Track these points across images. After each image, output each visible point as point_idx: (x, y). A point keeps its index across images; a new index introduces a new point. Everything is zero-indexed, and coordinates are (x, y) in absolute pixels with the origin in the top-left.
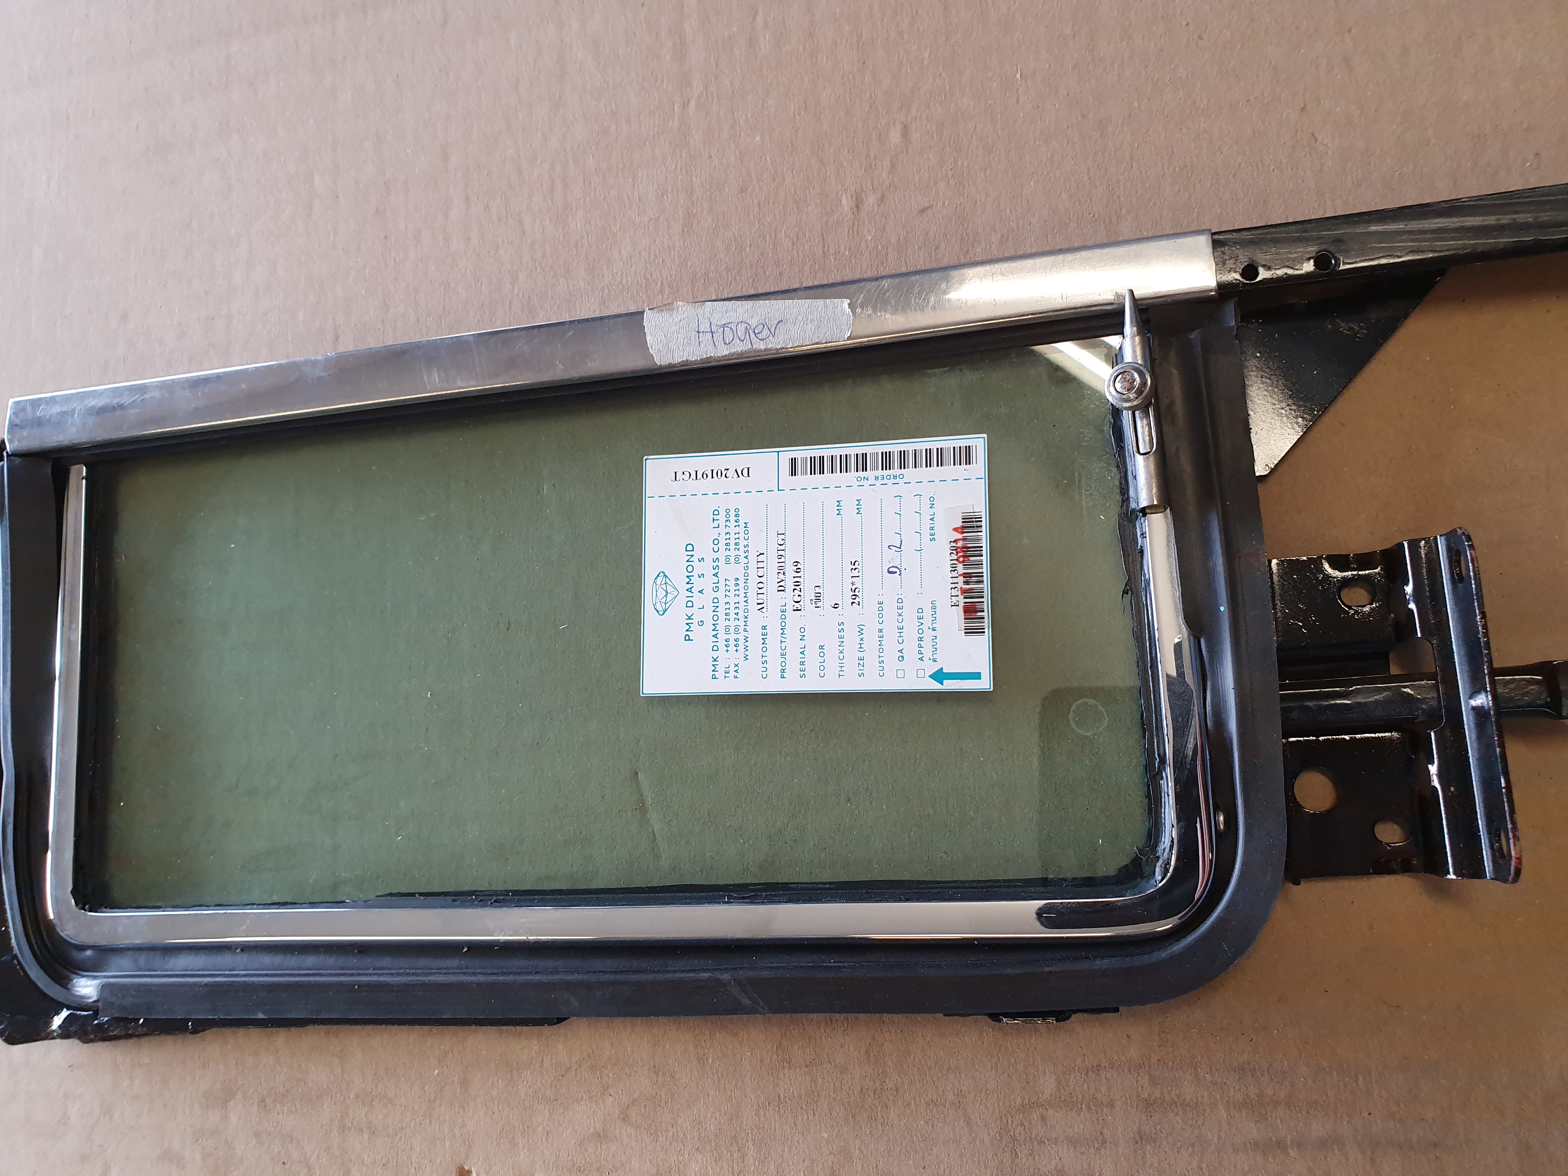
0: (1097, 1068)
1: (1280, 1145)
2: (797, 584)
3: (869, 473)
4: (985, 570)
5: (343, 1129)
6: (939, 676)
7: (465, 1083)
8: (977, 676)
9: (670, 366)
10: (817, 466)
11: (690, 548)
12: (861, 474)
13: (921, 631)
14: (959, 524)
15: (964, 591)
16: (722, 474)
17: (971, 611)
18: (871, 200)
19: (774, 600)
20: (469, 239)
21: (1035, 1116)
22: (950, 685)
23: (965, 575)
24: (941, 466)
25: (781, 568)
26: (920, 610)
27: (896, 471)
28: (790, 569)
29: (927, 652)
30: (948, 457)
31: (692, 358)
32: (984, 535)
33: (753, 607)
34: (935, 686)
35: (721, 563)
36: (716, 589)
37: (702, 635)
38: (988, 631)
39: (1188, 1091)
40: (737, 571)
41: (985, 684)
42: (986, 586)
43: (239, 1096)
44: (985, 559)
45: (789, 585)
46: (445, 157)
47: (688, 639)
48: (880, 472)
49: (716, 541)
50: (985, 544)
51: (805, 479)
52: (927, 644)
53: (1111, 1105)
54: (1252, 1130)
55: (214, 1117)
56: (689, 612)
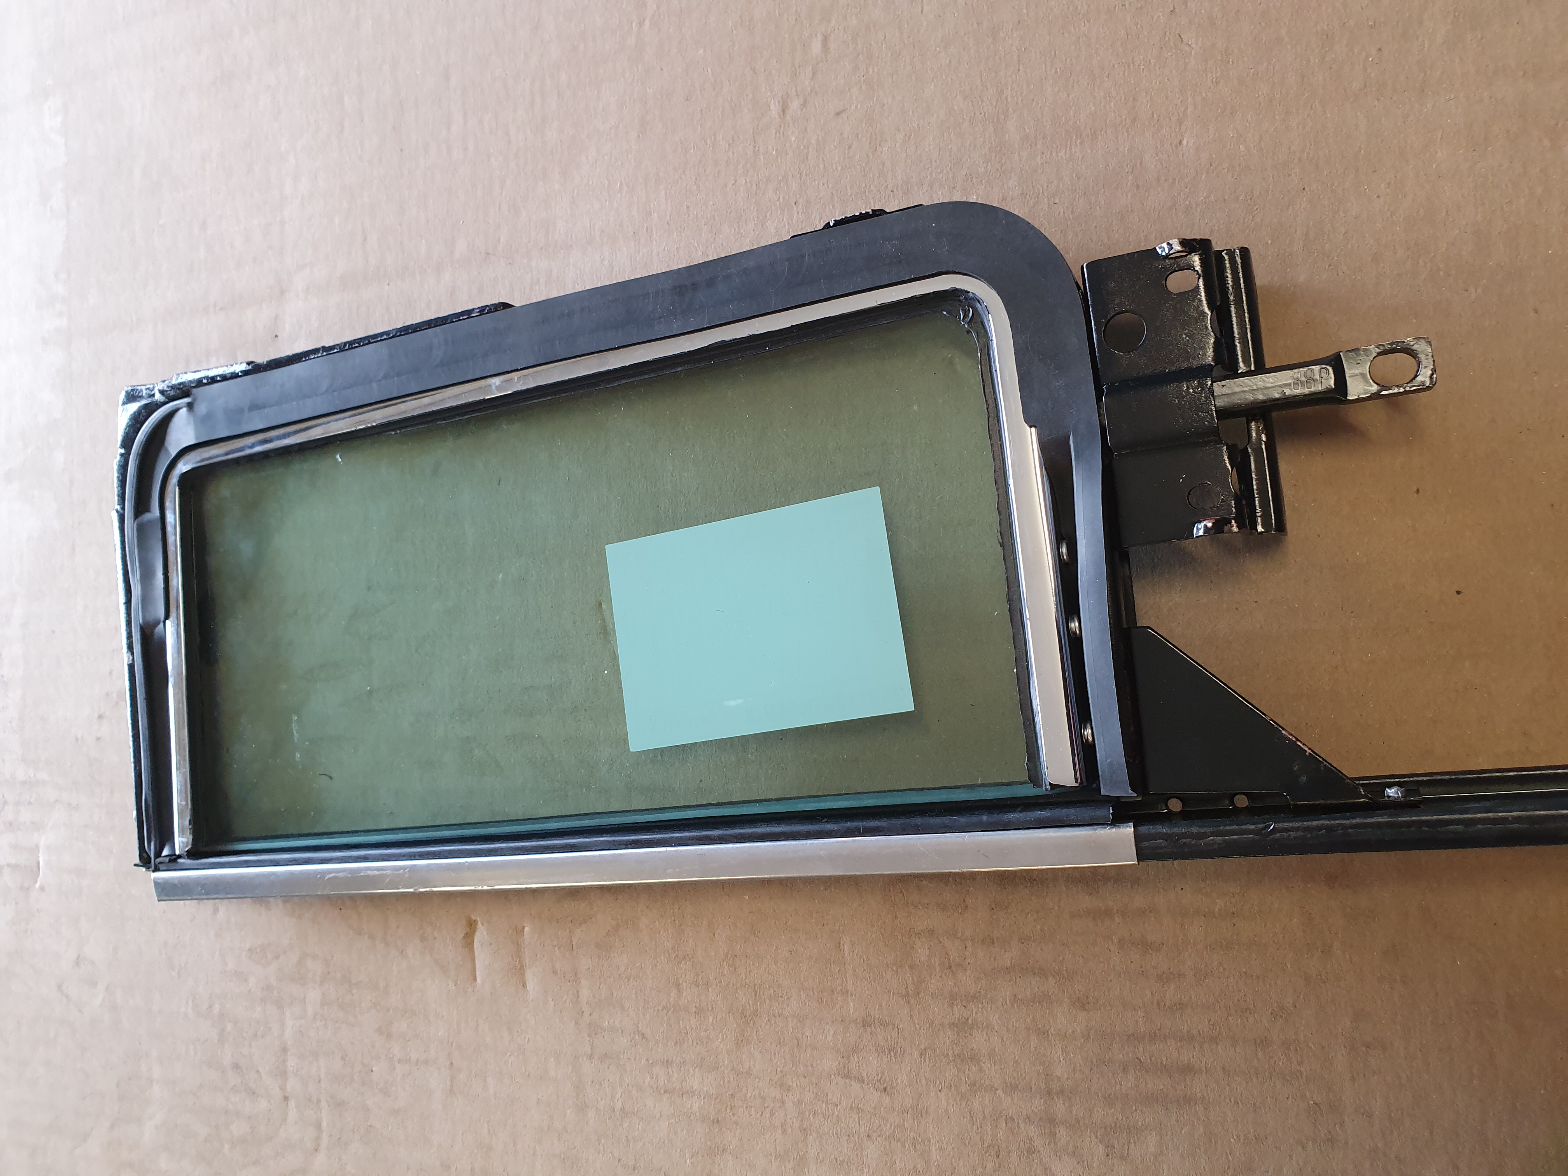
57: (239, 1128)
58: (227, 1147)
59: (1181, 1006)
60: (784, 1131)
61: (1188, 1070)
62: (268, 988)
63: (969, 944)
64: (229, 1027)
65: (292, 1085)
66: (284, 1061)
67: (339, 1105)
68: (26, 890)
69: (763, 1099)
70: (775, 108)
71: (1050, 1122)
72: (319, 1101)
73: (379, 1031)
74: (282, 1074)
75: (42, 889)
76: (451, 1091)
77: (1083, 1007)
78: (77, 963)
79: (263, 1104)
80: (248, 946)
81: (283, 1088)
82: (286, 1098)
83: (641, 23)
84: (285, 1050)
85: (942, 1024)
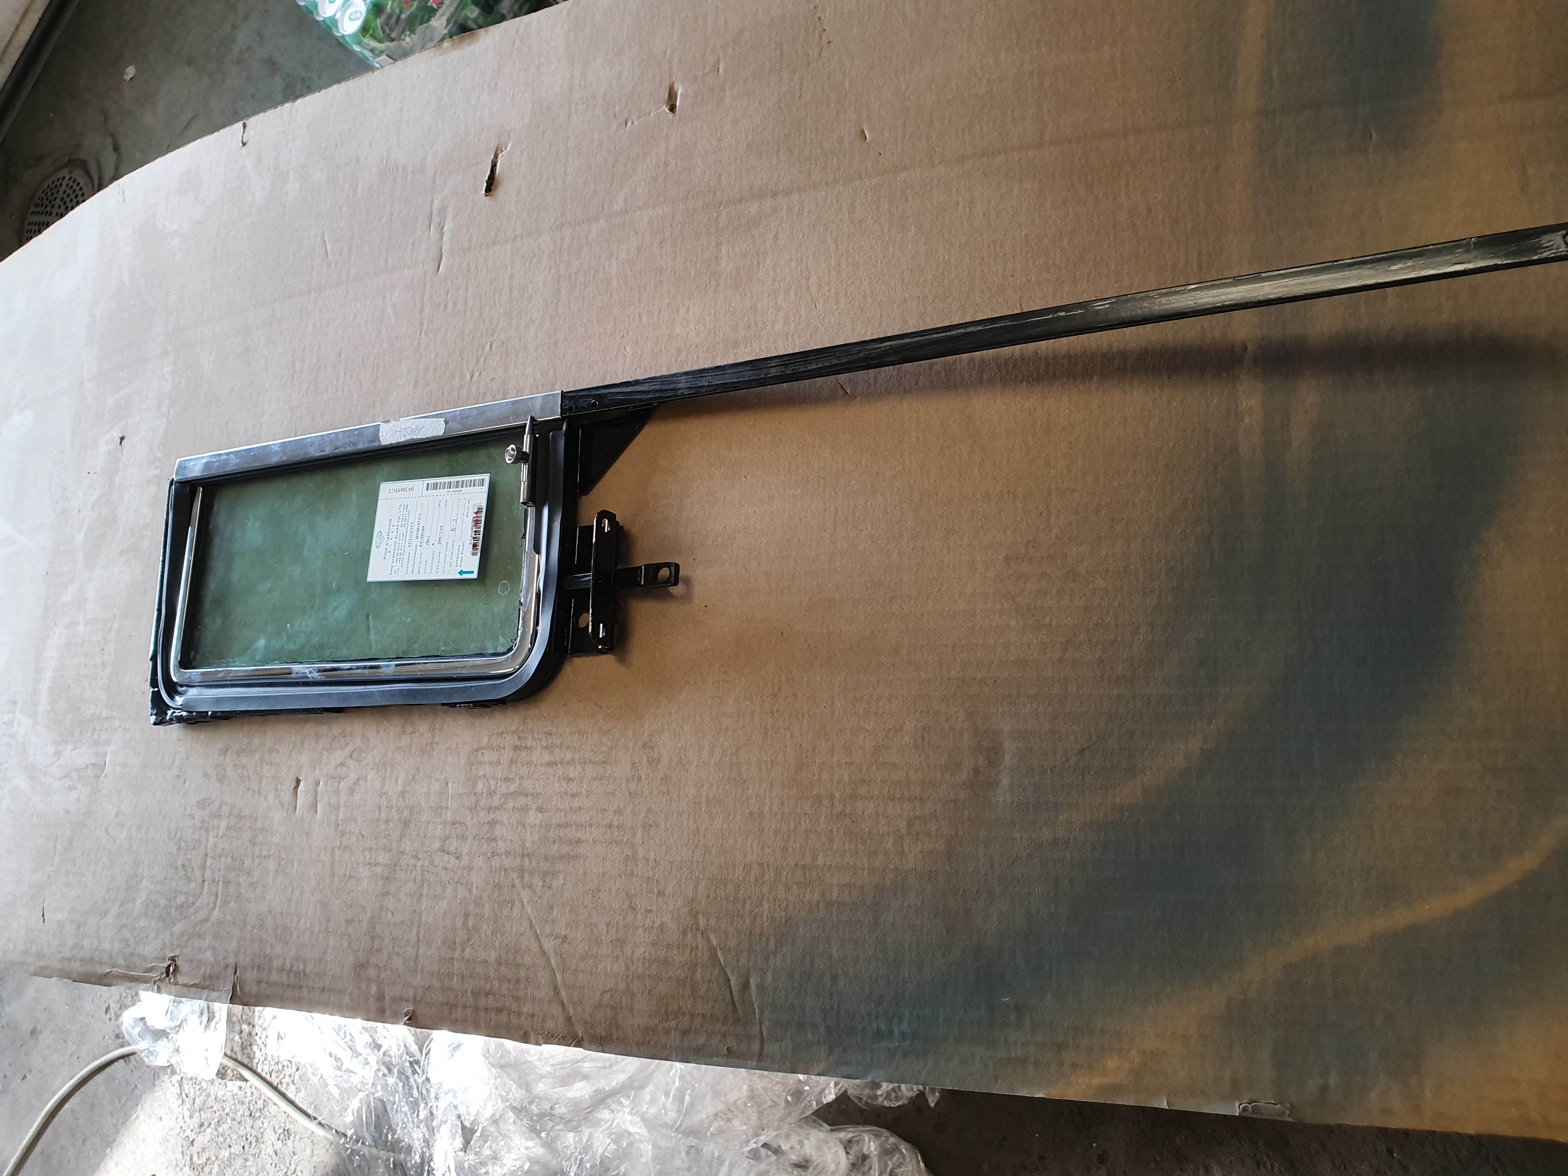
0: (502, 733)
1: (555, 764)
2: (422, 535)
3: (451, 490)
4: (482, 530)
5: (262, 763)
6: (461, 573)
7: (302, 744)
8: (472, 572)
9: (386, 445)
10: (435, 487)
11: (390, 520)
12: (449, 490)
13: (458, 554)
14: (476, 511)
15: (474, 538)
16: (404, 490)
17: (475, 546)
18: (476, 374)
19: (415, 541)
20: (343, 391)
21: (480, 753)
22: (464, 576)
23: (475, 532)
24: (474, 486)
25: (418, 529)
26: (459, 546)
27: (460, 489)
28: (421, 529)
29: (459, 564)
30: (477, 483)
31: (393, 442)
32: (483, 515)
33: (407, 545)
34: (459, 577)
35: (399, 527)
36: (396, 538)
37: (389, 556)
38: (479, 554)
39: (529, 742)
40: (402, 530)
41: (474, 576)
42: (481, 536)
43: (230, 750)
44: (482, 525)
45: (420, 536)
46: (340, 356)
47: (385, 558)
48: (455, 489)
49: (399, 518)
50: (483, 519)
51: (430, 492)
52: (459, 559)
53: (504, 748)
54: (547, 758)
55: (222, 758)
56: (387, 547)
57: (181, 899)
58: (173, 910)
59: (580, 809)
60: (415, 882)
61: (579, 841)
62: (203, 822)
63: (499, 781)
64: (183, 844)
65: (208, 874)
66: (206, 861)
67: (227, 883)
68: (97, 777)
69: (408, 865)
70: (468, 377)
71: (521, 871)
72: (218, 881)
73: (250, 841)
74: (203, 867)
75: (105, 776)
76: (278, 871)
77: (541, 811)
78: (117, 815)
79: (193, 885)
80: (197, 800)
81: (203, 876)
82: (204, 881)
83: (421, 334)
84: (206, 855)
85: (484, 823)
